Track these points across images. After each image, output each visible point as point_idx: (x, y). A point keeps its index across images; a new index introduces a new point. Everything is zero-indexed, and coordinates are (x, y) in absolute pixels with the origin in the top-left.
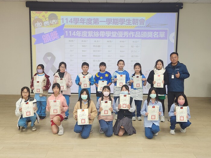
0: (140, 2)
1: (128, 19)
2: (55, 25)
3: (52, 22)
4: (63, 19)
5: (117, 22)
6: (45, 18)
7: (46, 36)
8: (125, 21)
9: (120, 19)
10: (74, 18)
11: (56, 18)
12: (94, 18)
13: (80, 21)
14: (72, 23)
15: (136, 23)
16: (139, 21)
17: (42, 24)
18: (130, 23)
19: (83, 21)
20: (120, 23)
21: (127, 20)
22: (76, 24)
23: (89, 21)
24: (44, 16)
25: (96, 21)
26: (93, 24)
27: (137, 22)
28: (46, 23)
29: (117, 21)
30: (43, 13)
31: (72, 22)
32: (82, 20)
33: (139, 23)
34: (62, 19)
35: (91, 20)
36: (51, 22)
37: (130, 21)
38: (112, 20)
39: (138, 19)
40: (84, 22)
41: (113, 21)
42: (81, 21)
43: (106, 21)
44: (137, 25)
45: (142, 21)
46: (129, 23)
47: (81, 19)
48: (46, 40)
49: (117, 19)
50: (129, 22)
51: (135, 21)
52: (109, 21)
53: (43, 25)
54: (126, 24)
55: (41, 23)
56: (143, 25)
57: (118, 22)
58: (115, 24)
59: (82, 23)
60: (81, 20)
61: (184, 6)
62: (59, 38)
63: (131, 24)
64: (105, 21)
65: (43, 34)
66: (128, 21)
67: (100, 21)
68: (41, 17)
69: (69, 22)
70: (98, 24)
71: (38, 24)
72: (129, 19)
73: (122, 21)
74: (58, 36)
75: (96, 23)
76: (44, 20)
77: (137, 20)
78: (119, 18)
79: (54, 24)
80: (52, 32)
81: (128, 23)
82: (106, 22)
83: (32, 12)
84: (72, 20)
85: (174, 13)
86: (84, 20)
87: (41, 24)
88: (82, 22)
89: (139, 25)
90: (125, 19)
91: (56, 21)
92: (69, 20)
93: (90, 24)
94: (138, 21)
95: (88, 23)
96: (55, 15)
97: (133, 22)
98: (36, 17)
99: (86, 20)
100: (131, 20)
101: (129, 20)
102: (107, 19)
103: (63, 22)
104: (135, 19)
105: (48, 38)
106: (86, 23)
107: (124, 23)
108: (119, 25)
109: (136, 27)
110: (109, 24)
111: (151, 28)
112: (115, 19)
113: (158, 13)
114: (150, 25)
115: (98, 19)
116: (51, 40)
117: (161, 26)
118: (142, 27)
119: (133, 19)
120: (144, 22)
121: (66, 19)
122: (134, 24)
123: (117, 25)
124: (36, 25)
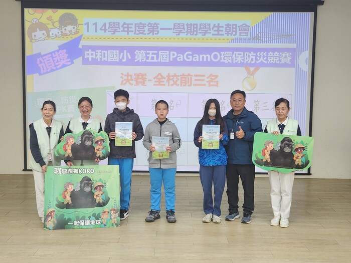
1: (217, 25)
2: (71, 36)
3: (65, 30)
4: (87, 24)
5: (194, 31)
6: (53, 23)
8: (211, 28)
9: (200, 24)
10: (110, 23)
11: (74, 21)
12: (149, 23)
13: (122, 29)
14: (105, 32)
15: (233, 31)
16: (238, 28)
17: (46, 33)
18: (220, 33)
19: (128, 28)
20: (200, 31)
21: (214, 26)
22: (114, 34)
23: (140, 28)
24: (50, 18)
25: (153, 29)
26: (148, 34)
27: (234, 30)
28: (55, 31)
31: (105, 30)
32: (126, 26)
34: (85, 24)
35: (144, 27)
37: (220, 29)
38: (186, 27)
39: (236, 25)
40: (130, 29)
41: (188, 27)
42: (124, 28)
43: (172, 27)
44: (234, 37)
45: (244, 28)
46: (218, 33)
47: (125, 23)
48: (45, 68)
50: (218, 31)
51: (230, 29)
52: (178, 29)
53: (48, 36)
54: (213, 35)
56: (245, 37)
57: (197, 31)
58: (191, 34)
59: (126, 31)
62: (69, 63)
63: (223, 35)
64: (171, 29)
66: (216, 29)
67: (161, 29)
68: (44, 20)
69: (101, 29)
70: (158, 33)
72: (219, 24)
73: (205, 29)
74: (69, 59)
75: (153, 31)
76: (50, 26)
77: (234, 27)
78: (198, 22)
79: (71, 34)
80: (56, 52)
81: (216, 33)
82: (172, 31)
83: (26, 10)
84: (105, 27)
85: (308, 13)
86: (130, 26)
87: (43, 34)
89: (238, 36)
90: (210, 24)
91: (74, 28)
92: (99, 26)
93: (142, 33)
94: (236, 28)
95: (137, 32)
96: (73, 15)
97: (226, 29)
98: (35, 20)
99: (133, 26)
100: (223, 27)
101: (219, 26)
102: (174, 24)
103: (88, 31)
104: (230, 25)
105: (48, 63)
106: (133, 31)
107: (209, 31)
108: (199, 36)
109: (233, 41)
110: (179, 35)
111: (262, 41)
112: (191, 25)
113: (275, 13)
114: (260, 36)
115: (157, 24)
116: (55, 68)
117: (281, 38)
118: (244, 39)
119: (226, 25)
120: (248, 30)
121: (93, 24)
122: (229, 35)
123: (194, 36)
124: (35, 36)
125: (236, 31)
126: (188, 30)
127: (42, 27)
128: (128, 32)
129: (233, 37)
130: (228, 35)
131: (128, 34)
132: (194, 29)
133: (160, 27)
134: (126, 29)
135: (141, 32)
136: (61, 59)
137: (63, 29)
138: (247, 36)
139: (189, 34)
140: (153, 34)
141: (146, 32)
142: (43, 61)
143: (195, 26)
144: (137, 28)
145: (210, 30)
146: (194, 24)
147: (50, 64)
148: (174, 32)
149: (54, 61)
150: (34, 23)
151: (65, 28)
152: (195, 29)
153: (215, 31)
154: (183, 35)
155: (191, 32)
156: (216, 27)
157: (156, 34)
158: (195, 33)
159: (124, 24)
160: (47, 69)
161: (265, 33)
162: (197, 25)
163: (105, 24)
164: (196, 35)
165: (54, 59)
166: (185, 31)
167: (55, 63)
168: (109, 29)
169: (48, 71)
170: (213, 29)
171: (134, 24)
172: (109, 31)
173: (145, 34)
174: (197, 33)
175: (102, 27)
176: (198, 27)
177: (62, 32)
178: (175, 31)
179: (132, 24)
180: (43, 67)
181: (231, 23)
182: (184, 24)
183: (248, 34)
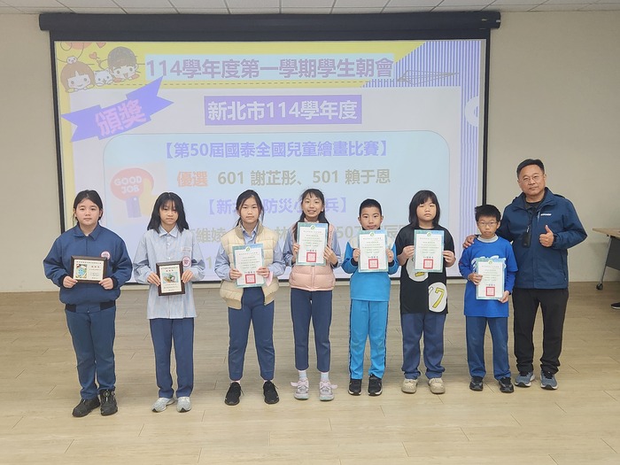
0: (378, 10)
1: (345, 61)
2: (127, 82)
3: (118, 72)
4: (151, 63)
5: (311, 70)
6: (100, 63)
7: (107, 117)
8: (336, 65)
9: (320, 61)
10: (185, 61)
11: (131, 59)
12: (244, 61)
13: (203, 69)
14: (178, 75)
15: (368, 70)
16: (375, 65)
17: (88, 79)
18: (350, 72)
19: (213, 68)
20: (320, 71)
21: (341, 63)
22: (192, 77)
23: (230, 67)
24: (94, 56)
25: (250, 69)
26: (243, 76)
27: (370, 67)
28: (102, 75)
29: (311, 66)
30: (93, 46)
31: (178, 72)
32: (210, 65)
33: (376, 71)
34: (148, 64)
35: (236, 66)
36: (115, 74)
37: (350, 66)
38: (298, 65)
39: (372, 61)
40: (215, 70)
41: (301, 65)
42: (207, 68)
43: (279, 66)
44: (371, 78)
45: (385, 65)
46: (347, 72)
47: (207, 61)
48: (107, 128)
49: (312, 61)
50: (347, 69)
51: (364, 66)
52: (287, 67)
53: (93, 82)
54: (338, 75)
55: (86, 76)
56: (386, 78)
57: (315, 70)
58: (305, 75)
59: (209, 73)
60: (207, 65)
61: (503, 21)
62: (145, 120)
63: (354, 75)
64: (277, 68)
65: (97, 109)
66: (343, 66)
67: (262, 69)
68: (85, 59)
69: (172, 71)
70: (257, 76)
71: (79, 79)
72: (347, 60)
73: (327, 66)
74: (143, 115)
75: (250, 73)
76: (94, 68)
78: (317, 57)
79: (127, 78)
81: (344, 72)
82: (279, 71)
83: (57, 44)
84: (178, 68)
85: (477, 41)
86: (215, 65)
87: (85, 80)
88: (209, 70)
90: (334, 60)
91: (131, 70)
92: (169, 66)
93: (234, 76)
94: (372, 65)
95: (227, 74)
96: (128, 51)
97: (358, 67)
98: (72, 59)
99: (221, 65)
100: (353, 64)
101: (347, 63)
102: (282, 61)
103: (153, 74)
104: (364, 61)
106: (220, 73)
107: (333, 71)
108: (319, 77)
110: (288, 76)
111: (412, 84)
112: (307, 61)
113: (429, 41)
114: (408, 76)
115: (256, 62)
117: (438, 78)
118: (384, 81)
119: (358, 61)
120: (391, 68)
121: (160, 64)
122: (363, 75)
123: (311, 78)
124: (72, 82)
125: (372, 70)
126: (301, 69)
127: (83, 69)
128: (213, 73)
129: (369, 78)
130: (360, 76)
131: (212, 77)
132: (310, 68)
133: (260, 65)
135: (232, 73)
137: (115, 72)
138: (389, 76)
139: (303, 76)
140: (250, 77)
141: (240, 74)
143: (313, 63)
144: (226, 67)
145: (335, 69)
146: (311, 61)
148: (280, 74)
150: (71, 62)
151: (118, 70)
152: (313, 68)
154: (294, 77)
155: (307, 72)
156: (344, 64)
157: (254, 76)
158: (312, 73)
159: (205, 64)
161: (415, 71)
162: (314, 61)
163: (178, 63)
164: (314, 76)
166: (298, 71)
168: (184, 70)
170: (338, 67)
171: (221, 63)
172: (183, 74)
173: (238, 77)
174: (315, 73)
175: (174, 67)
176: (317, 65)
177: (113, 76)
178: (282, 71)
179: (219, 62)
181: (366, 57)
182: (296, 60)
183: (390, 73)
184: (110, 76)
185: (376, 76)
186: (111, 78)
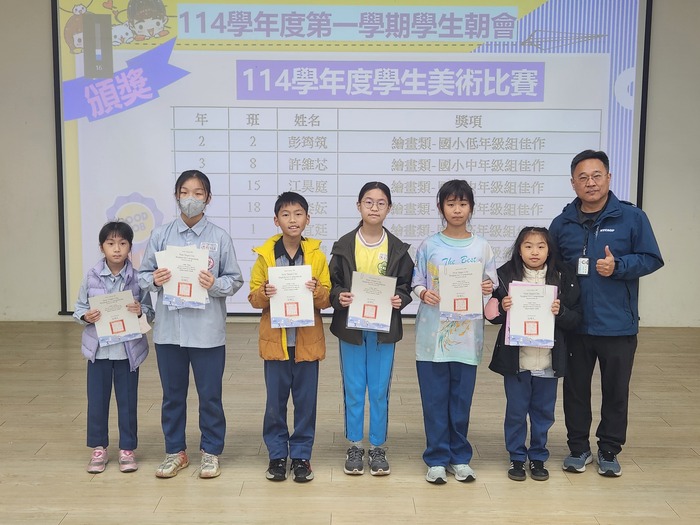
1: (448, 16)
2: (153, 40)
3: (141, 27)
4: (186, 15)
5: (402, 28)
6: (116, 14)
8: (437, 20)
9: (415, 15)
10: (231, 13)
11: (158, 10)
13: (255, 25)
14: (222, 31)
15: (481, 29)
16: (491, 23)
18: (456, 32)
19: (268, 23)
20: (415, 29)
21: (444, 18)
22: (240, 35)
23: (293, 23)
24: (109, 4)
25: (319, 25)
26: (309, 35)
27: (484, 25)
28: (118, 31)
29: (402, 22)
31: (222, 28)
32: (264, 19)
33: (492, 31)
34: (181, 16)
35: (300, 20)
36: (137, 29)
37: (456, 24)
38: (385, 20)
39: (487, 16)
40: (272, 26)
41: (389, 21)
42: (260, 23)
43: (358, 21)
45: (505, 22)
46: (452, 32)
47: (261, 14)
49: (405, 15)
50: (452, 28)
51: (475, 24)
52: (370, 24)
54: (441, 36)
56: (506, 40)
57: (407, 29)
58: (396, 35)
59: (263, 30)
62: (152, 95)
63: (461, 36)
64: (355, 25)
66: (447, 24)
67: (335, 25)
69: (213, 26)
70: (328, 34)
72: (452, 14)
73: (425, 24)
75: (318, 30)
78: (411, 10)
79: (152, 36)
80: (123, 74)
81: (448, 32)
82: (358, 29)
84: (222, 23)
86: (272, 19)
90: (434, 15)
91: (158, 24)
93: (297, 34)
94: (487, 22)
95: (287, 32)
97: (467, 25)
98: (79, 8)
99: (279, 19)
100: (461, 20)
101: (452, 19)
102: (362, 15)
103: (187, 30)
104: (476, 16)
105: (107, 96)
106: (277, 30)
107: (433, 29)
108: (413, 38)
109: (480, 48)
110: (371, 36)
111: (541, 49)
112: (396, 15)
114: (537, 38)
115: (327, 15)
116: (121, 106)
117: (579, 42)
118: (504, 45)
119: (467, 16)
120: (513, 27)
121: (198, 16)
122: (474, 36)
123: (402, 40)
124: (79, 40)
125: (487, 29)
126: (389, 26)
128: (268, 31)
129: (481, 40)
130: (471, 37)
131: (268, 35)
132: (401, 25)
133: (333, 20)
134: (264, 26)
135: (295, 31)
136: (132, 88)
137: (137, 26)
138: (511, 37)
139: (392, 36)
140: (319, 36)
141: (305, 31)
142: (96, 92)
143: (405, 19)
144: (287, 23)
145: (435, 27)
146: (403, 15)
147: (111, 98)
148: (360, 32)
149: (118, 91)
150: (77, 13)
151: (141, 24)
152: (405, 25)
153: (444, 28)
154: (379, 38)
155: (396, 30)
156: (448, 20)
157: (324, 35)
158: (404, 32)
159: (259, 17)
160: (105, 108)
161: (546, 31)
162: (408, 15)
163: (221, 16)
164: (407, 36)
165: (118, 88)
166: (384, 29)
167: (120, 96)
168: (229, 25)
169: (108, 111)
170: (440, 24)
171: (280, 15)
172: (229, 30)
173: (303, 36)
174: (408, 32)
175: (216, 21)
177: (134, 33)
178: (363, 29)
179: (276, 16)
180: (96, 103)
181: (478, 11)
182: (381, 15)
183: (511, 33)
184: (129, 32)
185: (491, 38)
186: (131, 35)
